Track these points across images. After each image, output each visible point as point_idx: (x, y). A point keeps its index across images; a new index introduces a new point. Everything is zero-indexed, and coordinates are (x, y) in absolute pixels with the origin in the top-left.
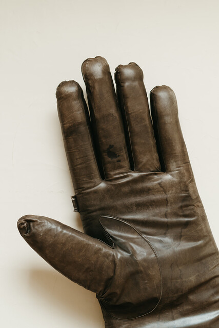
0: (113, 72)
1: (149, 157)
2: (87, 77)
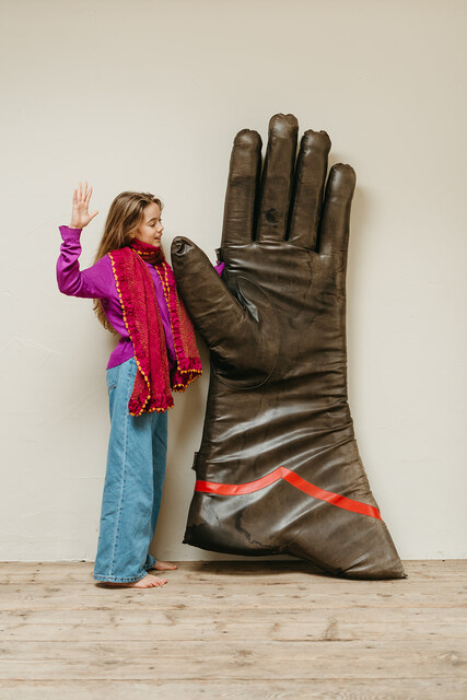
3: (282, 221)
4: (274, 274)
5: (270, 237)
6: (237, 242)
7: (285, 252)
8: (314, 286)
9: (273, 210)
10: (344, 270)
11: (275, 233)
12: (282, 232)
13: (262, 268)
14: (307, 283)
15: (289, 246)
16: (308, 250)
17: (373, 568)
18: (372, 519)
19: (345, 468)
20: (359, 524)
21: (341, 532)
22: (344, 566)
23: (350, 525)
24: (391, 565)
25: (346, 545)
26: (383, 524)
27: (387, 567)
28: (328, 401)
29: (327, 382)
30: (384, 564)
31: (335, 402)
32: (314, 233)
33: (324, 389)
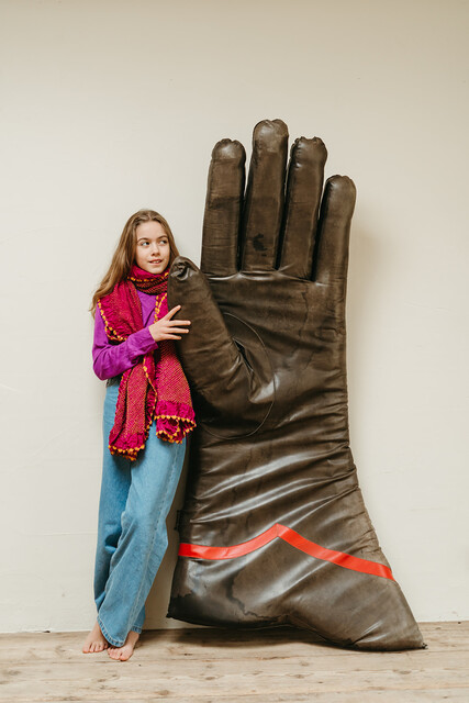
3: (272, 249)
4: (264, 308)
5: (258, 267)
6: (220, 273)
7: (276, 283)
8: (310, 320)
9: (260, 236)
10: (343, 300)
11: (265, 263)
12: (271, 261)
13: (250, 303)
14: (303, 317)
15: (280, 275)
16: (302, 280)
17: (388, 638)
18: (384, 580)
19: (350, 522)
20: (369, 586)
21: (348, 596)
22: (353, 636)
23: (358, 587)
24: (408, 634)
25: (356, 610)
26: (397, 585)
27: (403, 637)
28: (328, 448)
29: (327, 425)
30: (400, 632)
31: (336, 448)
32: (309, 259)
33: (323, 434)
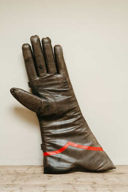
0: (41, 40)
1: (53, 69)
2: (32, 42)
3: (45, 68)
4: (48, 84)
5: (43, 74)
6: (33, 78)
7: (49, 77)
8: (61, 84)
9: (41, 65)
10: (68, 76)
11: (44, 72)
12: (45, 71)
13: (43, 84)
14: (58, 84)
15: (49, 75)
16: (55, 74)
17: (105, 167)
18: (101, 152)
19: (88, 137)
20: (98, 154)
21: (93, 157)
22: (96, 168)
23: (95, 155)
24: (110, 165)
25: (95, 161)
26: (105, 152)
28: (77, 117)
29: (74, 111)
30: (107, 165)
31: (79, 117)
32: (55, 68)
33: (74, 114)
